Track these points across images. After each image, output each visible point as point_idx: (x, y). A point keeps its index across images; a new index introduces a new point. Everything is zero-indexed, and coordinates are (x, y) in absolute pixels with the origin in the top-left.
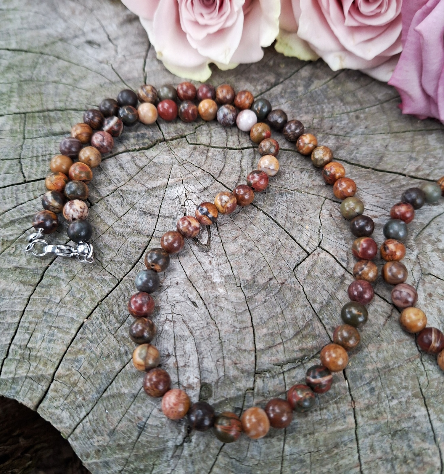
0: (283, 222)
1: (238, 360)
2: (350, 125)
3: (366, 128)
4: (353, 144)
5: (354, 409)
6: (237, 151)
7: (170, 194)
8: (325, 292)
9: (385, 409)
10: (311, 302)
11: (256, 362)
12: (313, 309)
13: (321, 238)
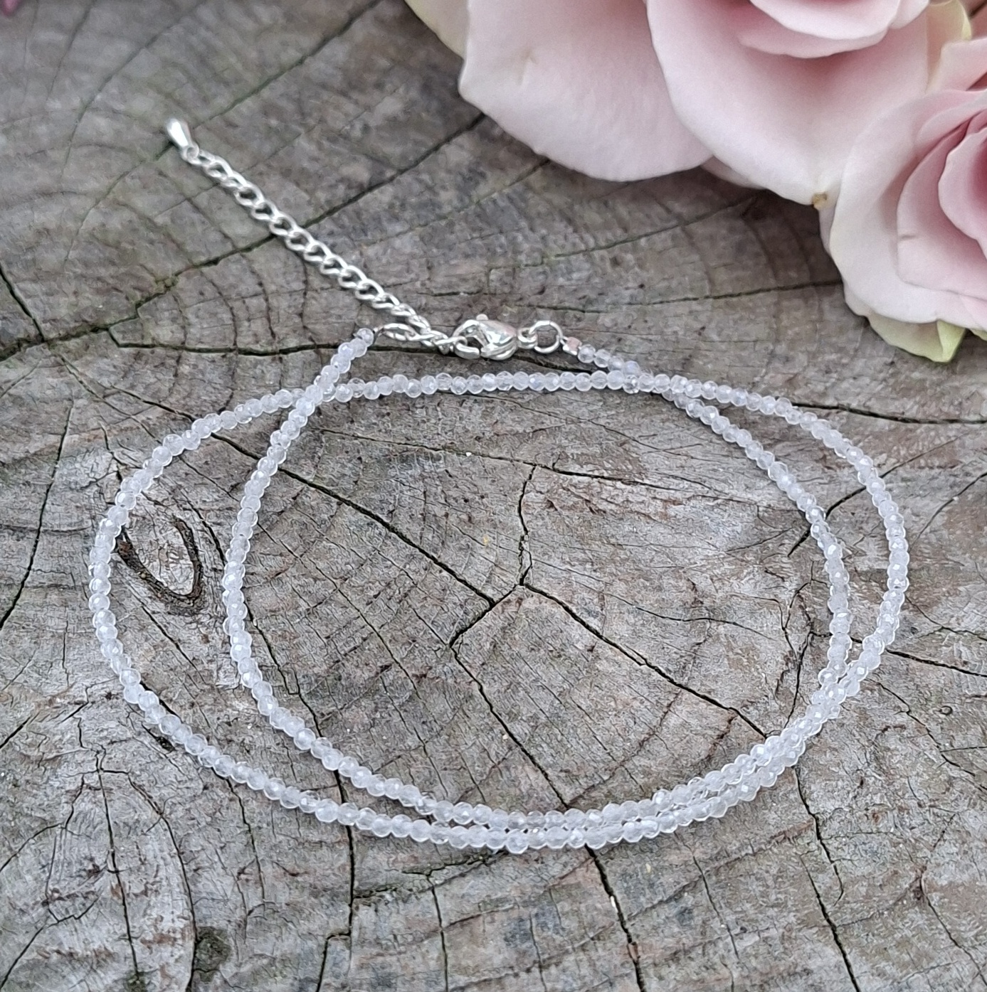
0: (416, 529)
1: (299, 866)
2: (597, 280)
3: (642, 286)
4: (608, 330)
5: (636, 963)
6: (268, 358)
7: (69, 475)
8: (543, 693)
9: (723, 957)
10: (505, 719)
11: (353, 869)
12: (511, 735)
13: (527, 563)
